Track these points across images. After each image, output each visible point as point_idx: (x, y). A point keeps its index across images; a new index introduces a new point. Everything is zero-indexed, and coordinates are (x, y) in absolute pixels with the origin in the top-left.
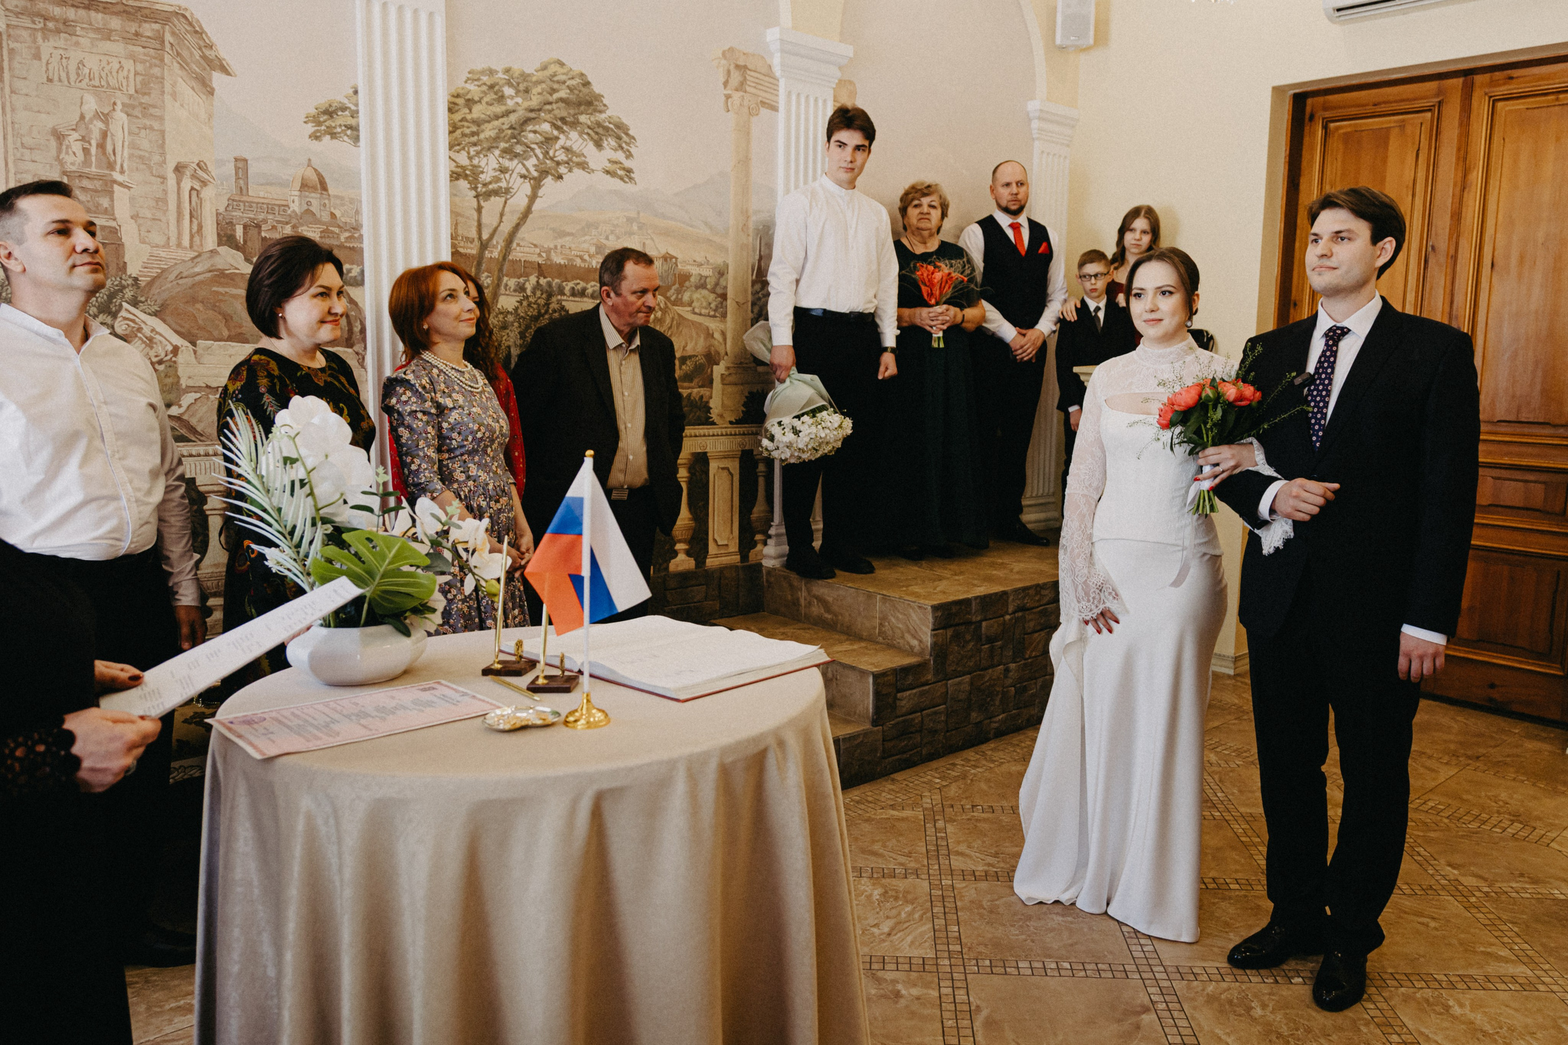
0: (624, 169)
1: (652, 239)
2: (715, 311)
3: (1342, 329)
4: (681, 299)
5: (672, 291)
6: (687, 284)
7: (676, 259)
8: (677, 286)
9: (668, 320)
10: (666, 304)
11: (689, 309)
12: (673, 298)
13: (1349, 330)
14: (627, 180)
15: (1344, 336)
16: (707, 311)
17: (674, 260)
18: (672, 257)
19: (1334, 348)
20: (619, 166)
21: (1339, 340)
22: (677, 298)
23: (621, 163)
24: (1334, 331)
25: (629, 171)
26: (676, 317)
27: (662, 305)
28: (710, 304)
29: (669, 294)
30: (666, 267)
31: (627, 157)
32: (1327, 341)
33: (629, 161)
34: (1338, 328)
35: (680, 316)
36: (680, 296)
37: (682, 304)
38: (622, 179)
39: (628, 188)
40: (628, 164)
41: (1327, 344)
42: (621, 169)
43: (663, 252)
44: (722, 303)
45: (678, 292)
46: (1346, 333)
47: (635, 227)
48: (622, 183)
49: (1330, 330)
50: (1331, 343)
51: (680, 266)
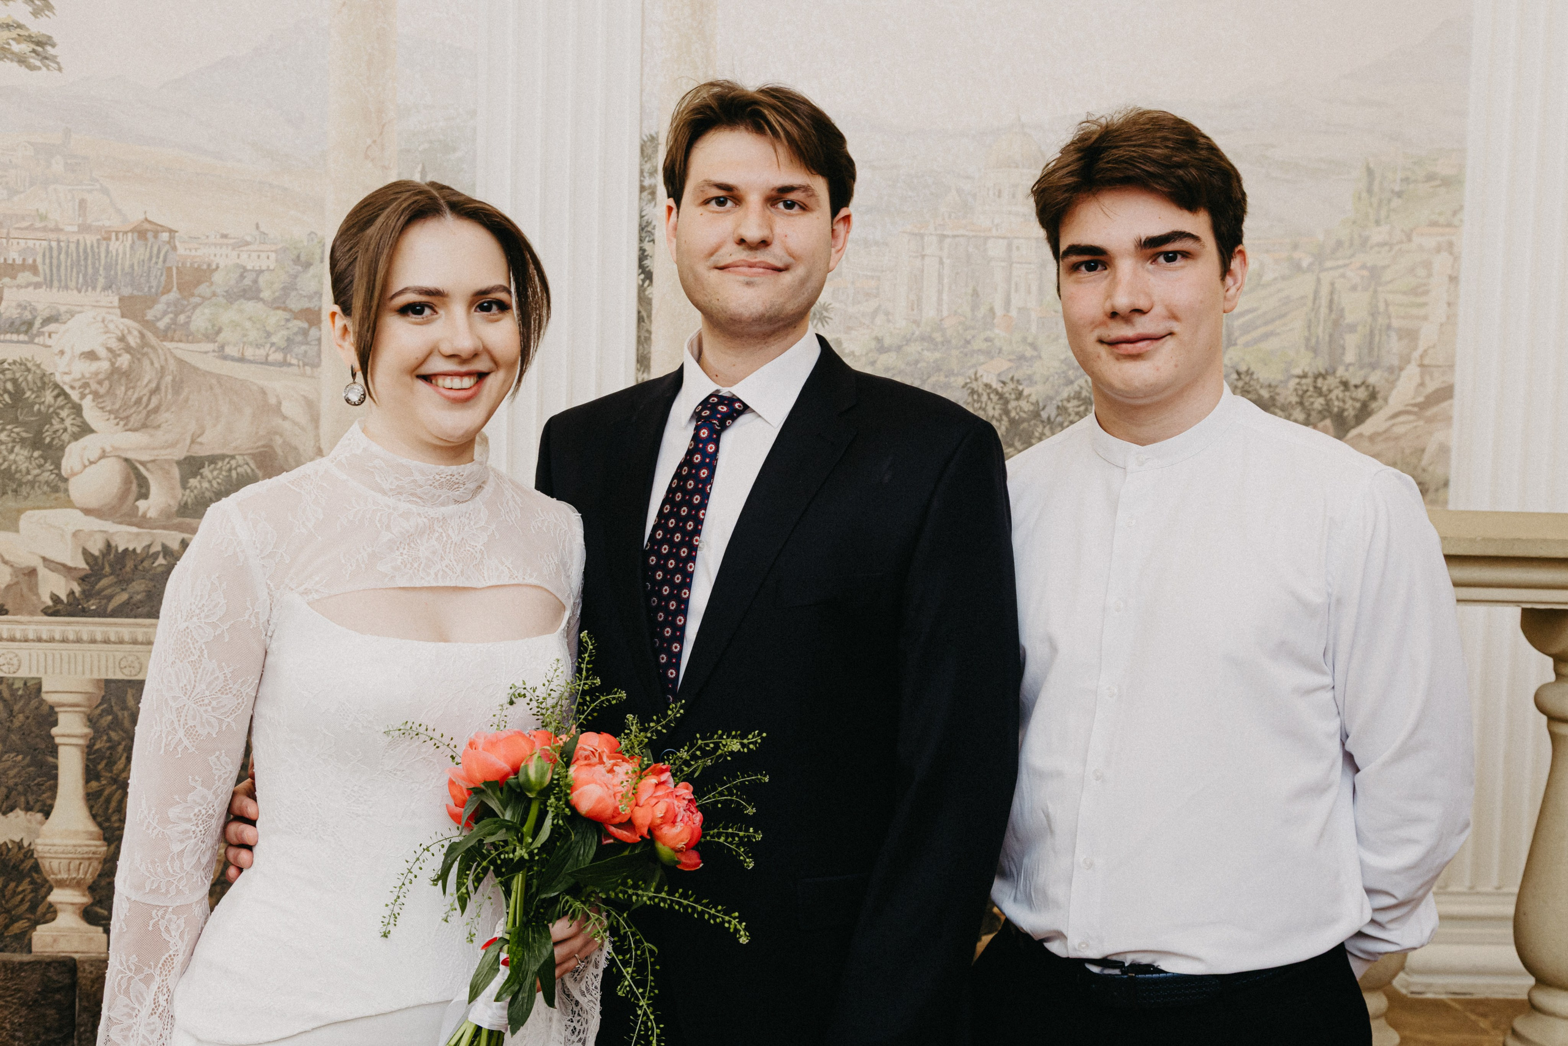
0: (29, 39)
1: (105, 191)
2: (286, 350)
3: (731, 400)
4: (187, 323)
5: (160, 307)
6: (203, 289)
7: (172, 232)
8: (174, 295)
9: (148, 375)
10: (142, 336)
11: (210, 346)
12: (161, 325)
13: (746, 408)
14: (38, 63)
15: (734, 419)
16: (262, 352)
17: (165, 236)
18: (158, 229)
19: (711, 448)
20: (14, 33)
21: (724, 428)
22: (174, 321)
23: (20, 26)
24: (713, 408)
25: (41, 43)
26: (172, 365)
27: (133, 341)
28: (269, 335)
29: (150, 315)
30: (142, 252)
31: (36, 13)
32: (697, 429)
33: (43, 20)
34: (722, 400)
35: (180, 362)
36: (182, 318)
37: (190, 337)
38: (22, 60)
39: (40, 79)
40: (37, 26)
41: (696, 438)
42: (19, 39)
43: (135, 217)
44: (305, 333)
45: (178, 309)
46: (740, 413)
47: (58, 166)
48: (23, 70)
49: (705, 403)
50: (704, 433)
51: (181, 250)
